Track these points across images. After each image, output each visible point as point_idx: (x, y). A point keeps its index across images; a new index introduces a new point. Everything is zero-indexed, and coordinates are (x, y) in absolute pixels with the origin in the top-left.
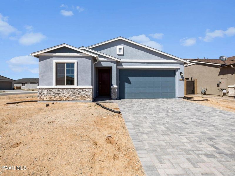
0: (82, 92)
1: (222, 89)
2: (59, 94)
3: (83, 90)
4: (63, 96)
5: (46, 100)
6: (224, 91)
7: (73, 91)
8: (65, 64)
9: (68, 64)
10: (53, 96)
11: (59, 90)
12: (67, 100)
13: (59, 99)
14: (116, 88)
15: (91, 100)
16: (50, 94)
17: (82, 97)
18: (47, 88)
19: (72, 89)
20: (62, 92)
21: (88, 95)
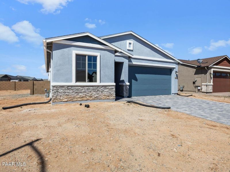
0: (105, 90)
1: (197, 86)
2: (80, 92)
3: (107, 87)
4: (84, 95)
5: (63, 101)
6: (199, 88)
7: (96, 89)
8: (87, 57)
9: (90, 57)
10: (73, 96)
11: (80, 88)
12: (89, 100)
13: (79, 99)
14: (127, 85)
15: (114, 99)
16: (68, 93)
17: (105, 96)
18: (65, 86)
19: (94, 86)
20: (83, 90)
21: (112, 93)
